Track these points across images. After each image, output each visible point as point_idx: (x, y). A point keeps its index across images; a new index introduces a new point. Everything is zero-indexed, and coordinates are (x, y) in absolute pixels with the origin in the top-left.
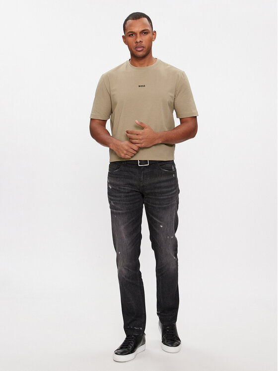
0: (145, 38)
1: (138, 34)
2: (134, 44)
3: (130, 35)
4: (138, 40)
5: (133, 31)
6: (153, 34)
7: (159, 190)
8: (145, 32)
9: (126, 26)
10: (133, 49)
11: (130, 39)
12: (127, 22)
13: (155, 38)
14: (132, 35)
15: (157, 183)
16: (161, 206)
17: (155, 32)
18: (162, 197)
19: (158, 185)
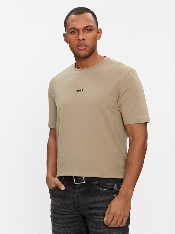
0: (89, 36)
1: (81, 31)
2: (77, 43)
3: (71, 33)
4: (81, 37)
5: (75, 27)
6: (98, 32)
7: (94, 212)
8: (88, 29)
9: (67, 21)
10: (74, 48)
11: (72, 37)
12: (69, 17)
13: (100, 37)
14: (74, 32)
15: (92, 203)
16: (97, 231)
17: (100, 30)
18: (97, 220)
19: (93, 206)
